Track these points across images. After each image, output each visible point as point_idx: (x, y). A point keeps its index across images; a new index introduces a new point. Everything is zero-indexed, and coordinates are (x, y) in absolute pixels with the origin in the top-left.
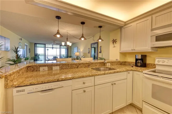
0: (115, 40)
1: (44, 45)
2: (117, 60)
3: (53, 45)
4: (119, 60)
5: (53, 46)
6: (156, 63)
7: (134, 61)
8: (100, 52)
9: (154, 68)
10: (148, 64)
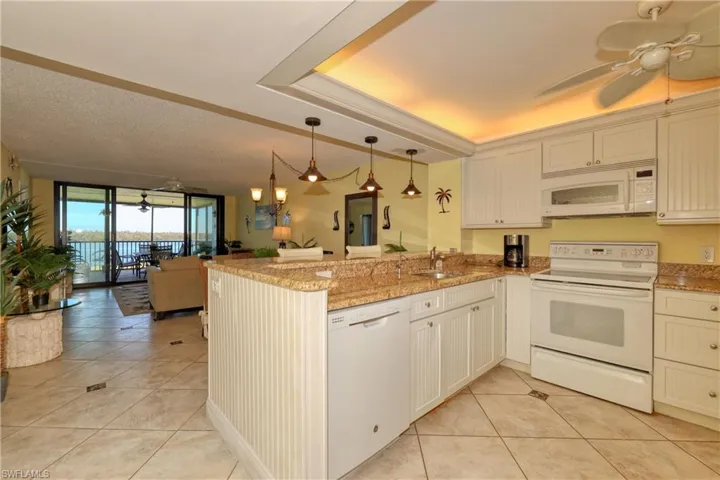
0: (445, 190)
1: (104, 191)
2: (452, 250)
3: (147, 192)
4: (459, 251)
5: (144, 196)
6: (551, 255)
7: (501, 253)
8: (387, 227)
9: (546, 268)
10: (533, 259)
